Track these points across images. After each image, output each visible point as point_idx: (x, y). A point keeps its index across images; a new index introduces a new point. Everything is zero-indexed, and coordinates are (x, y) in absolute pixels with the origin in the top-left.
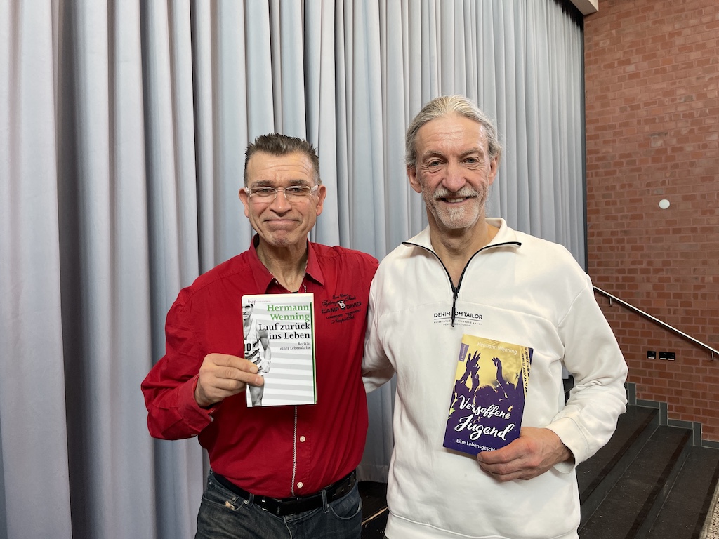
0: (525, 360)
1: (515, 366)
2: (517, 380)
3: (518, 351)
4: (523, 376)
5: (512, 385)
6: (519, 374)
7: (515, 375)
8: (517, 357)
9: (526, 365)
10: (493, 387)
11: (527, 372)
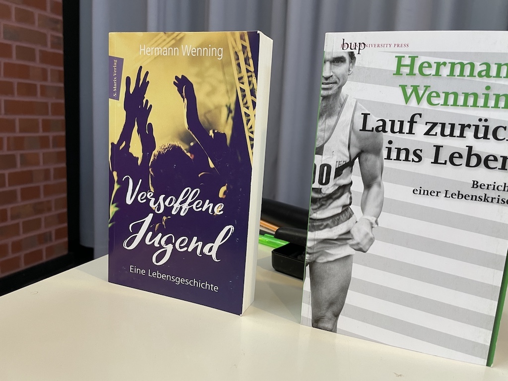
0: (243, 66)
1: (222, 88)
2: (230, 121)
3: (226, 48)
4: (243, 110)
5: (221, 136)
6: (233, 107)
7: (225, 112)
8: (225, 65)
9: (246, 80)
10: (184, 147)
11: (249, 98)
